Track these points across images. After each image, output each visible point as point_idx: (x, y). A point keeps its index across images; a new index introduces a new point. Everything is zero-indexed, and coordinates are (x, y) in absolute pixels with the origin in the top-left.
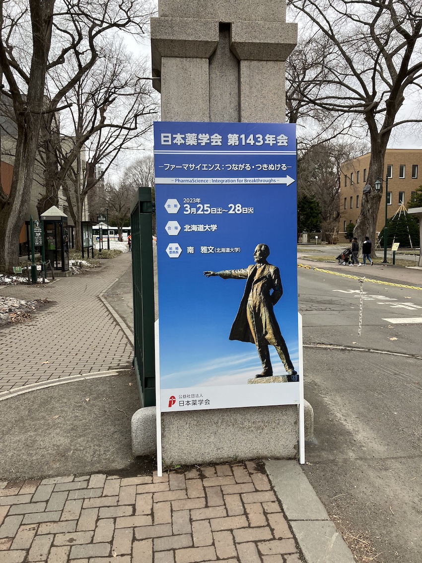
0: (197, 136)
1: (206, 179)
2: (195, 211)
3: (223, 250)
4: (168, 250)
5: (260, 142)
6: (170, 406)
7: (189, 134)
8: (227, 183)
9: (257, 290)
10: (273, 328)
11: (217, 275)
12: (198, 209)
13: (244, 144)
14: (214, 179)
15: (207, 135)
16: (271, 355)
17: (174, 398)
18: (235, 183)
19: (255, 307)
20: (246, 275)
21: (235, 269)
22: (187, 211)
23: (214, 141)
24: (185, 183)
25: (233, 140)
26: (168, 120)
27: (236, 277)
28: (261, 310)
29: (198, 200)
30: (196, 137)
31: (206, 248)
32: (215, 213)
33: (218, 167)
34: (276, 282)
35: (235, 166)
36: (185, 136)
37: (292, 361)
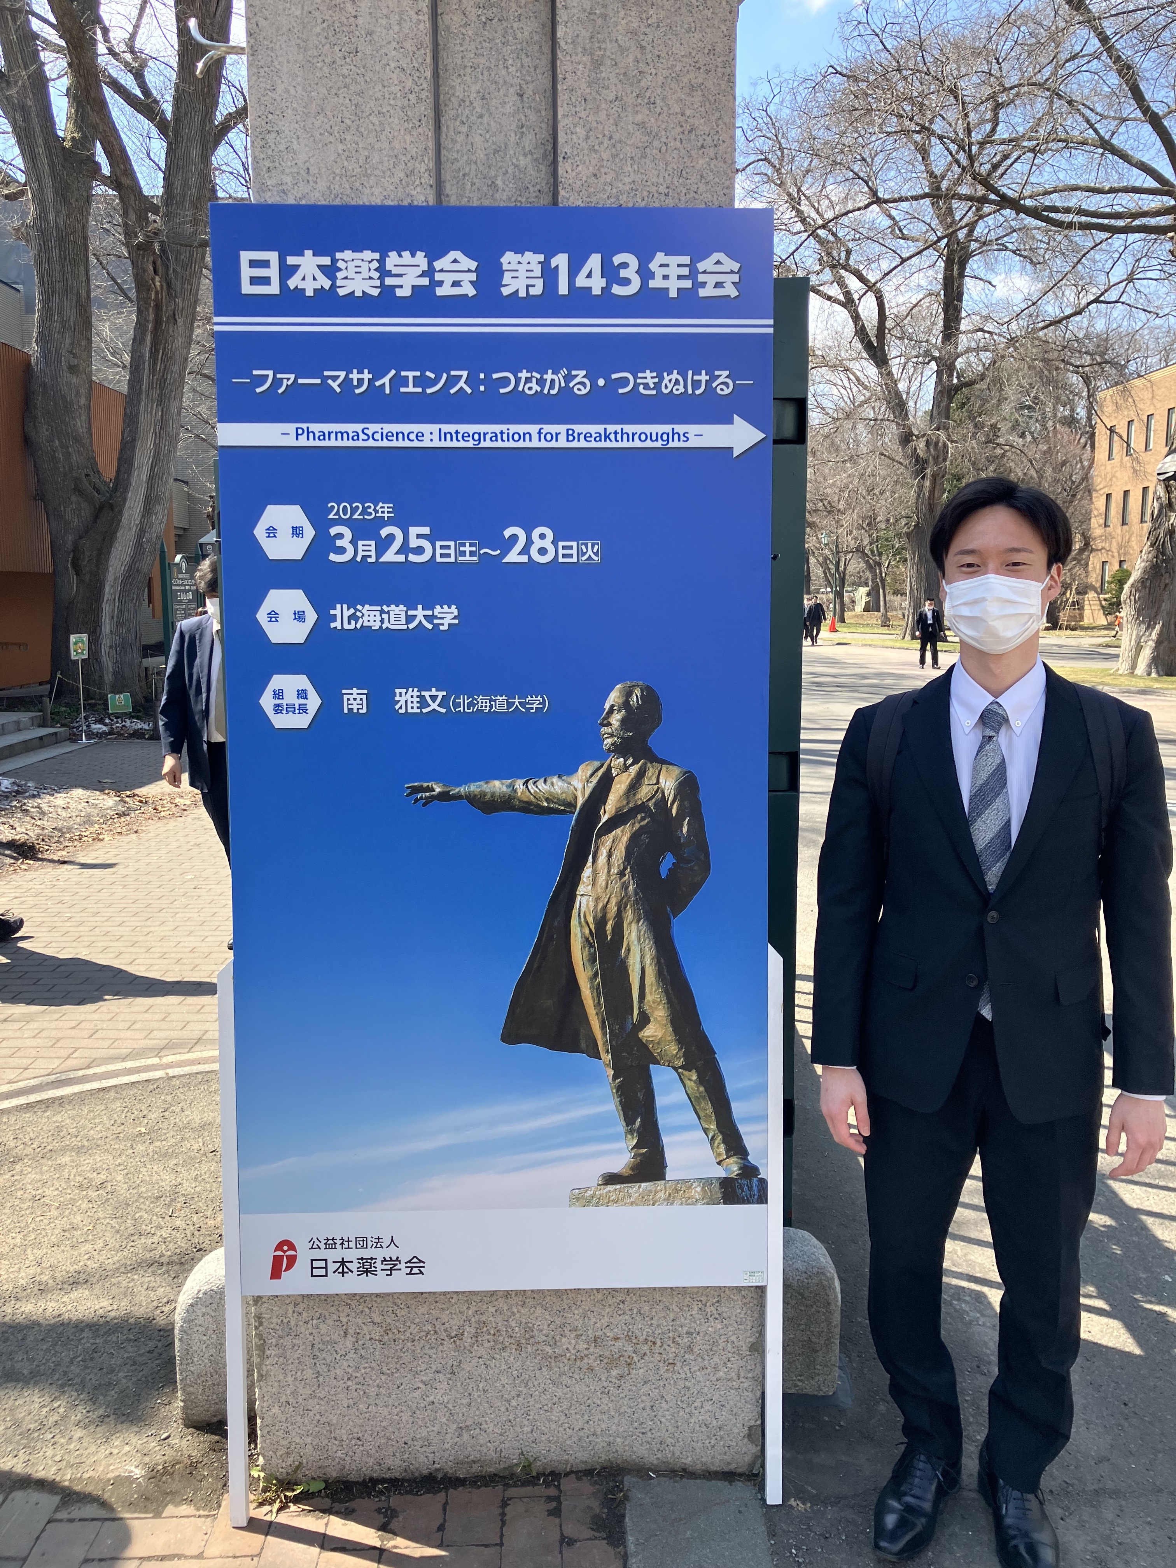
0: (382, 261)
1: (416, 428)
2: (373, 554)
3: (483, 703)
4: (267, 702)
5: (626, 282)
6: (276, 1274)
7: (348, 254)
8: (499, 444)
9: (610, 855)
10: (669, 1001)
11: (458, 797)
12: (383, 545)
13: (563, 289)
14: (446, 428)
15: (420, 255)
16: (661, 1101)
17: (292, 1246)
18: (527, 444)
19: (601, 922)
20: (570, 799)
21: (530, 776)
22: (342, 550)
23: (448, 278)
24: (333, 443)
25: (522, 274)
26: (272, 198)
27: (530, 808)
28: (626, 933)
29: (385, 510)
30: (375, 265)
31: (416, 693)
32: (452, 559)
33: (462, 384)
34: (685, 830)
35: (527, 380)
36: (334, 261)
37: (742, 1129)
